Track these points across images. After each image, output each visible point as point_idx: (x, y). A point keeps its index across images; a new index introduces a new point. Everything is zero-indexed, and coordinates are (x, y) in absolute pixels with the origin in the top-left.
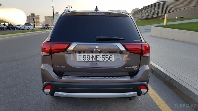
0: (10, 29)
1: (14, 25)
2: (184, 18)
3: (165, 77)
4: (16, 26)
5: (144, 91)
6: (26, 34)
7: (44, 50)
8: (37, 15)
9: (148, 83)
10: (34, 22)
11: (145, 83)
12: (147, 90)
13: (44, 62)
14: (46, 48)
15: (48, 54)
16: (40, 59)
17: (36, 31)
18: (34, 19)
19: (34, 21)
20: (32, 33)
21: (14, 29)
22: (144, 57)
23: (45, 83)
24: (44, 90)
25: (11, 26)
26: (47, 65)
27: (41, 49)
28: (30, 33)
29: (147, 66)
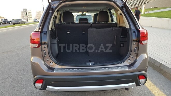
0: (6, 24)
1: (9, 20)
2: (158, 7)
3: (154, 63)
4: (11, 21)
5: (142, 81)
6: (19, 27)
7: (33, 41)
8: (29, 11)
9: (146, 72)
10: (27, 17)
11: (144, 72)
12: (145, 80)
13: (33, 54)
14: (35, 39)
15: (37, 46)
16: (29, 51)
17: (29, 24)
18: (26, 14)
19: (27, 15)
20: (25, 26)
21: (10, 23)
22: (142, 44)
23: (36, 77)
24: (35, 85)
25: (6, 21)
26: (37, 57)
27: (29, 41)
28: (24, 26)
29: (145, 54)
